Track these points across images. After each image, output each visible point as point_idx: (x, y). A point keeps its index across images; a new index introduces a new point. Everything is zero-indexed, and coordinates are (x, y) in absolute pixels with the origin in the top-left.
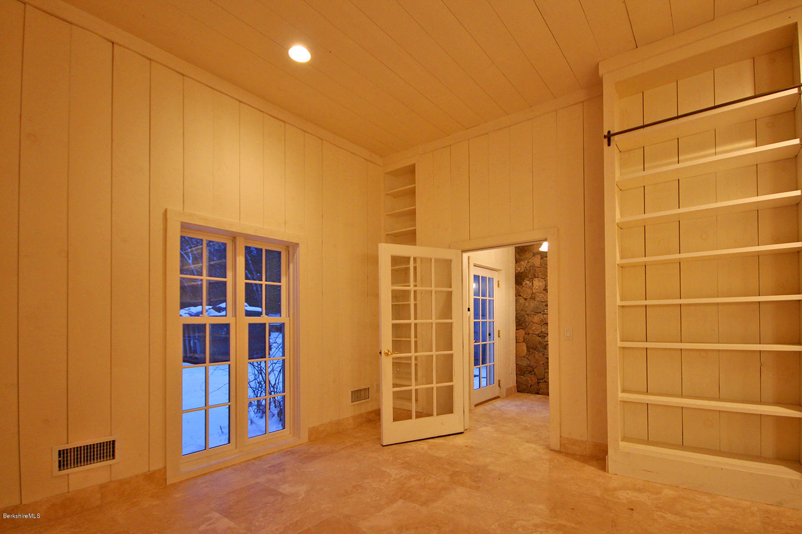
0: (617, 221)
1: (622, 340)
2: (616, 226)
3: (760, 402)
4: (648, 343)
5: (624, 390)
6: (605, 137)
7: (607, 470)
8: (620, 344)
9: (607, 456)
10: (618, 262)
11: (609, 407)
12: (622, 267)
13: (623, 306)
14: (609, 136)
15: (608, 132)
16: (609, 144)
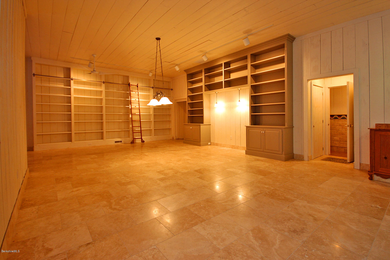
1: (37, 121)
3: (65, 132)
4: (43, 122)
7: (34, 151)
14: (34, 75)
15: (34, 73)
16: (34, 76)
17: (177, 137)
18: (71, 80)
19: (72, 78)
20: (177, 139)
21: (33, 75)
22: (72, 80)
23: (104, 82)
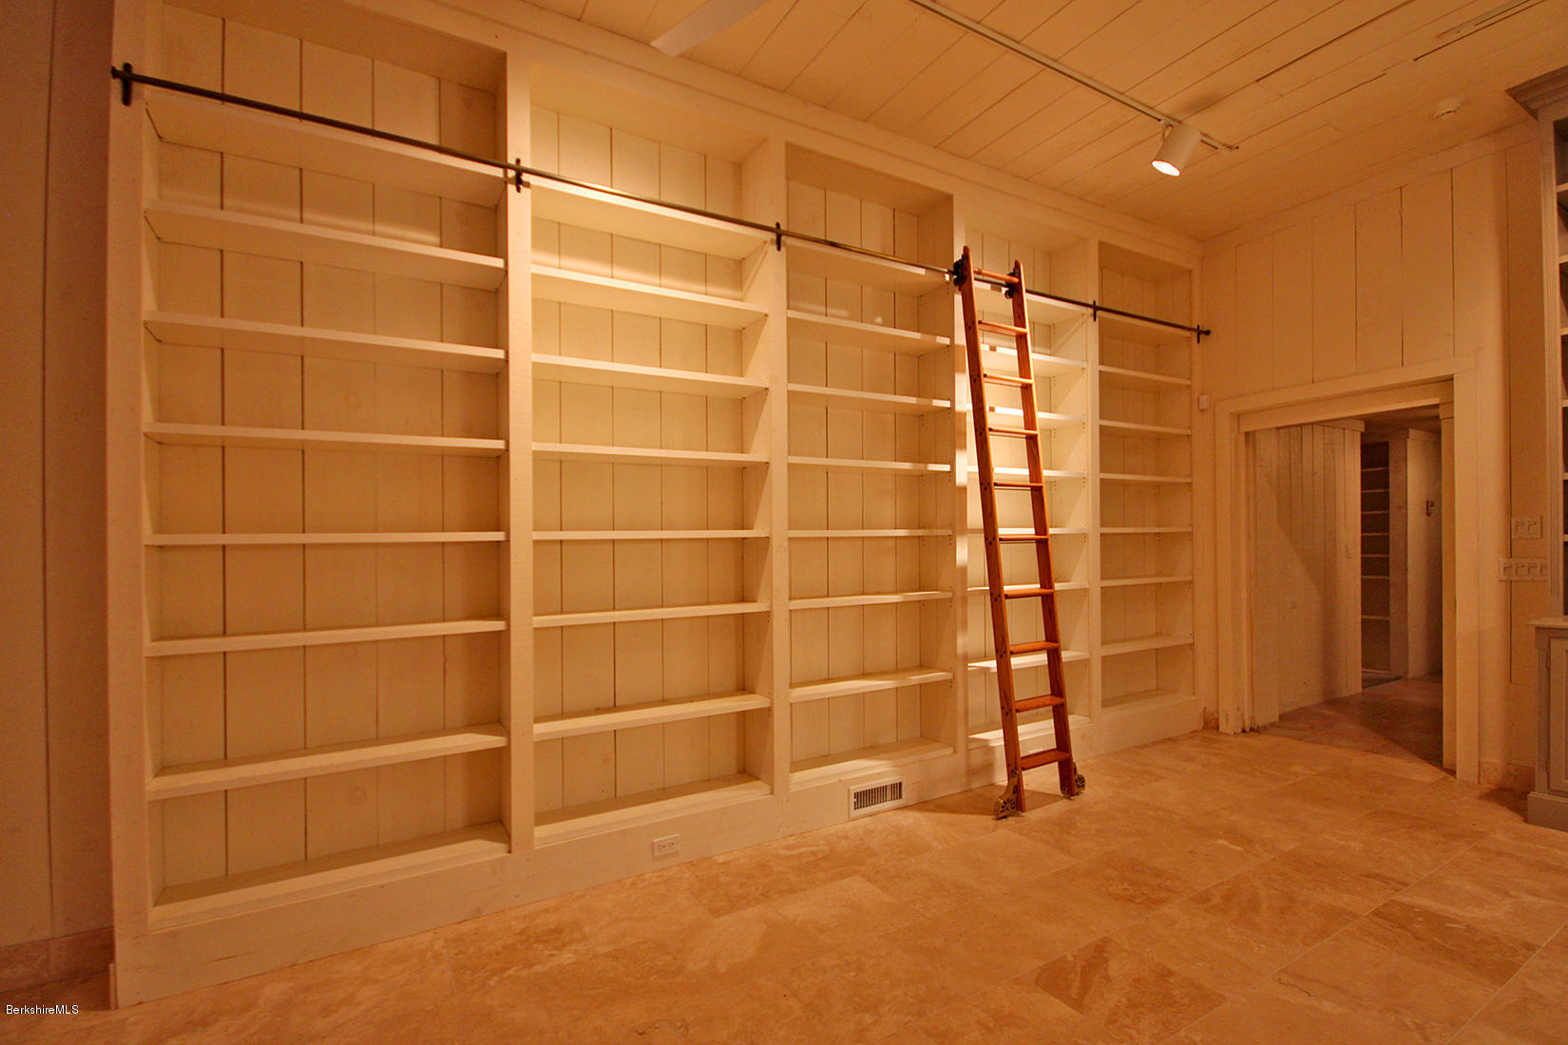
0: (144, 317)
1: (160, 637)
2: (143, 329)
3: (444, 731)
4: (228, 640)
5: (163, 768)
6: (115, 73)
7: (112, 1000)
8: (149, 647)
9: (111, 966)
10: (145, 429)
11: (117, 828)
12: (159, 442)
13: (160, 547)
14: (128, 78)
15: (127, 67)
16: (127, 100)
17: (1246, 717)
18: (512, 188)
19: (518, 161)
20: (1244, 731)
21: (116, 85)
22: (519, 182)
23: (783, 227)
